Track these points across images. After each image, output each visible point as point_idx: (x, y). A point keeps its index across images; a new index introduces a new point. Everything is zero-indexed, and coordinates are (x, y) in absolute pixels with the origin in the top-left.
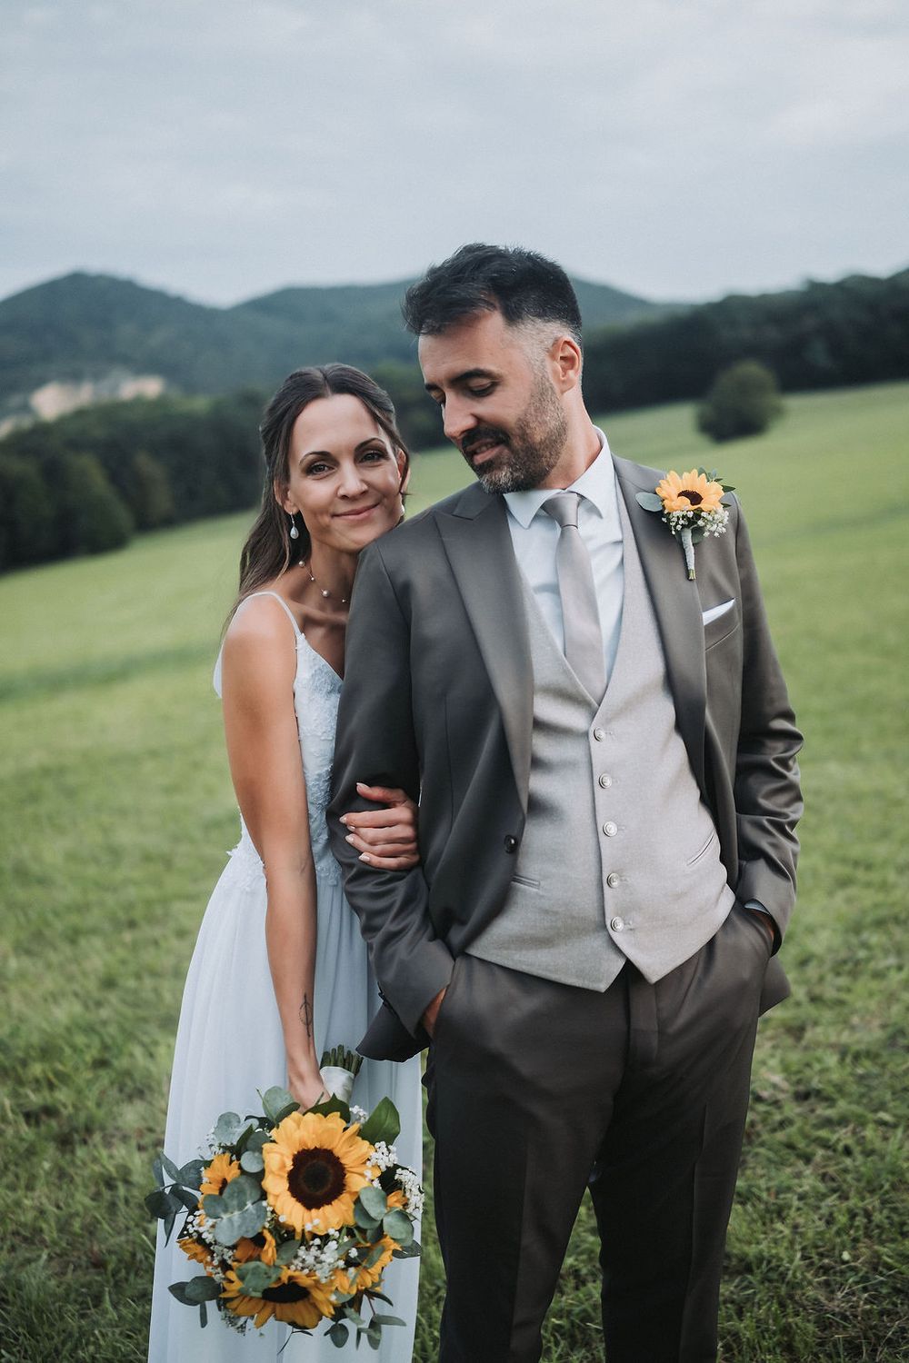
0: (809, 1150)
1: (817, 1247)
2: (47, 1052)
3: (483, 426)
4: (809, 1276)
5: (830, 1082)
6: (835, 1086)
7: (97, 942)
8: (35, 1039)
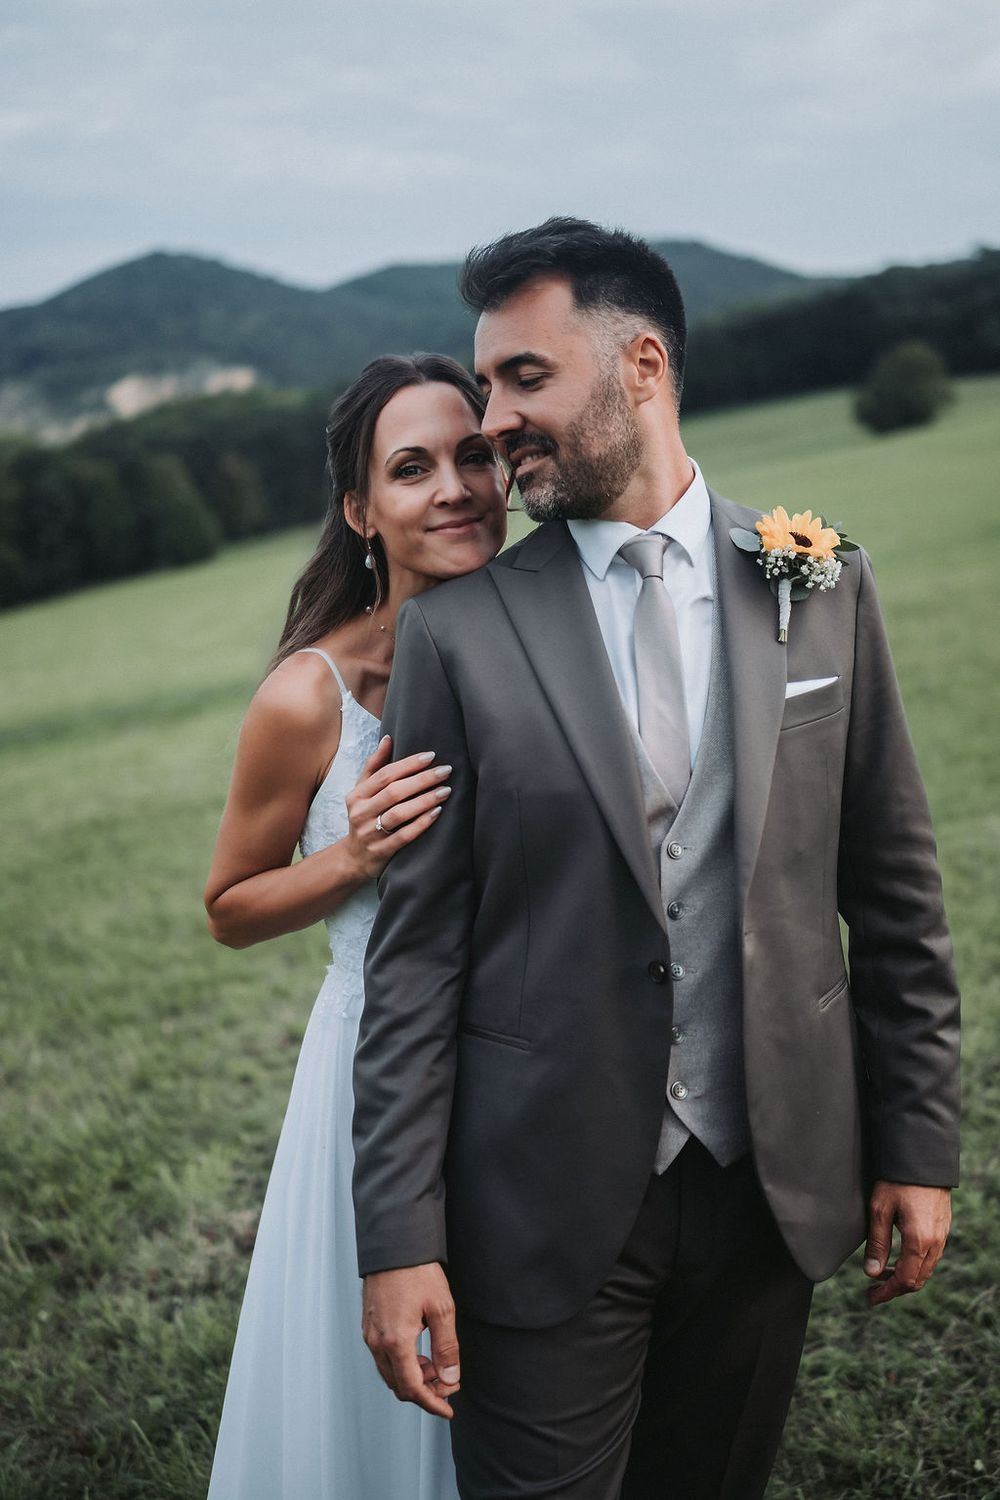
0: (941, 1318)
1: (942, 1452)
2: (60, 1171)
3: (530, 429)
4: (931, 1490)
5: (970, 1227)
6: (978, 1232)
7: (133, 1033)
8: (49, 1154)
